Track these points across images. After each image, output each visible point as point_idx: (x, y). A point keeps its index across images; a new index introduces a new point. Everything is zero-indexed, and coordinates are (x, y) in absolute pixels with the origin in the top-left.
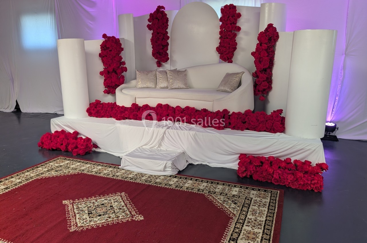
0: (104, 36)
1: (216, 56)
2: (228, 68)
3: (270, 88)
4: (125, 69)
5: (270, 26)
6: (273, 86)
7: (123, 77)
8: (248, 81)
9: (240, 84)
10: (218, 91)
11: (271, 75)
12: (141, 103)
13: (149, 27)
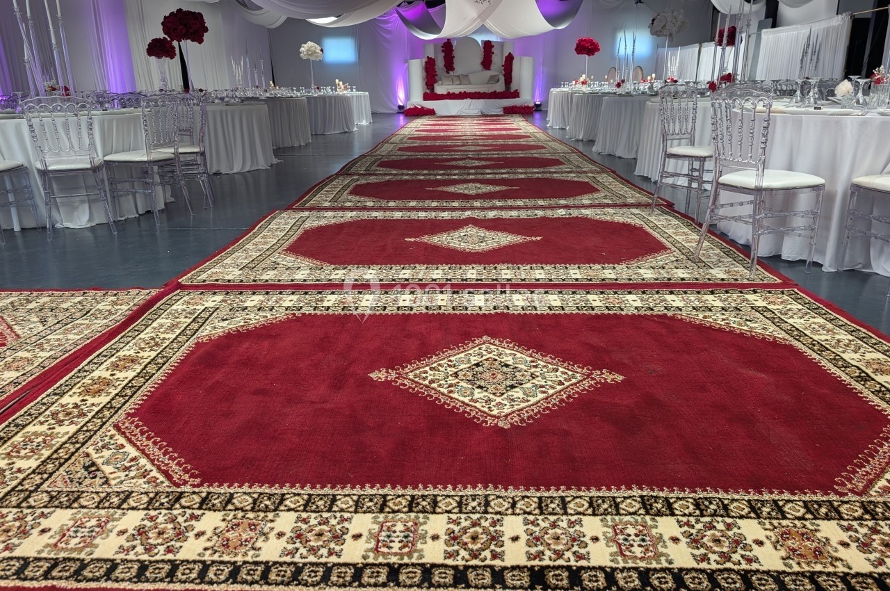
0: (428, 57)
1: (480, 67)
2: (488, 74)
3: (511, 82)
4: (437, 75)
5: (510, 53)
6: (513, 80)
7: (435, 79)
8: (502, 79)
9: (498, 81)
10: (487, 84)
11: (511, 75)
12: (451, 92)
13: (443, 51)
